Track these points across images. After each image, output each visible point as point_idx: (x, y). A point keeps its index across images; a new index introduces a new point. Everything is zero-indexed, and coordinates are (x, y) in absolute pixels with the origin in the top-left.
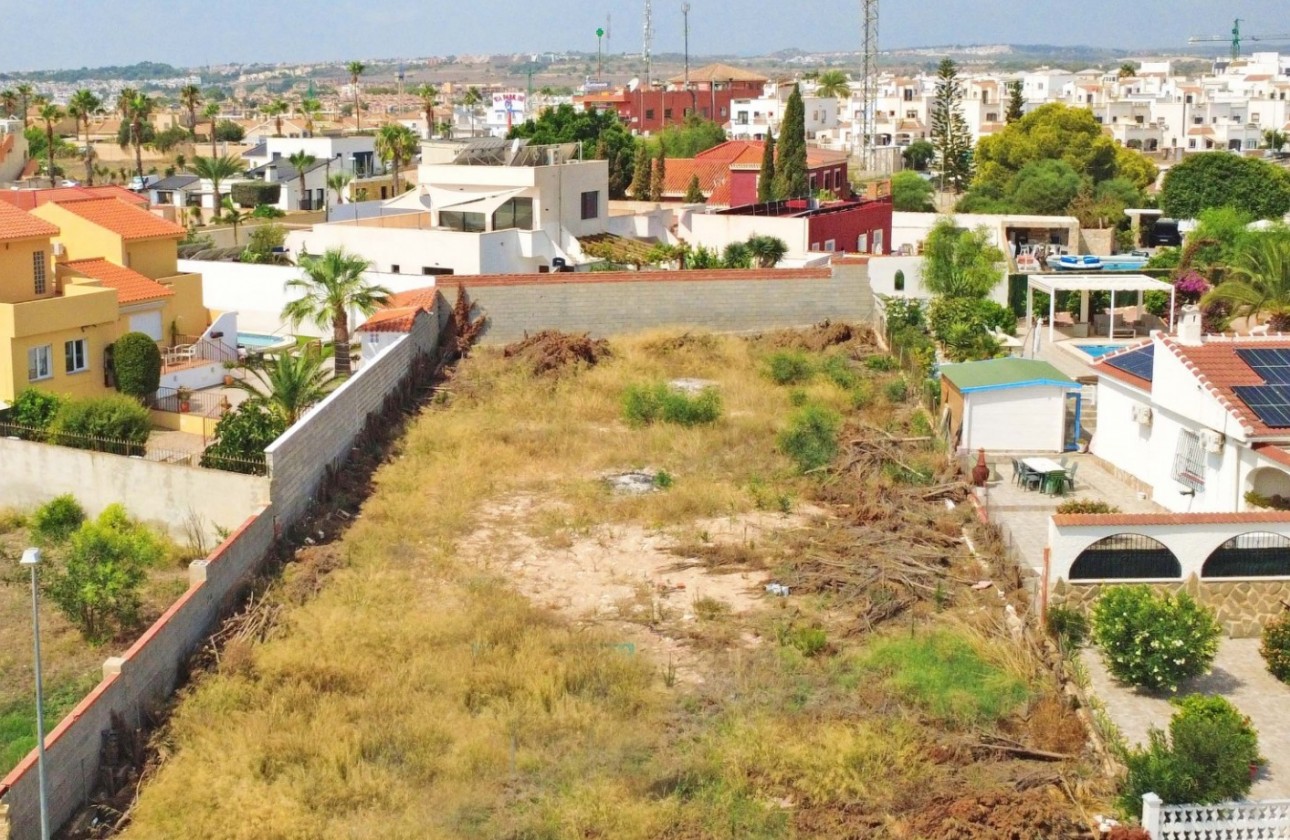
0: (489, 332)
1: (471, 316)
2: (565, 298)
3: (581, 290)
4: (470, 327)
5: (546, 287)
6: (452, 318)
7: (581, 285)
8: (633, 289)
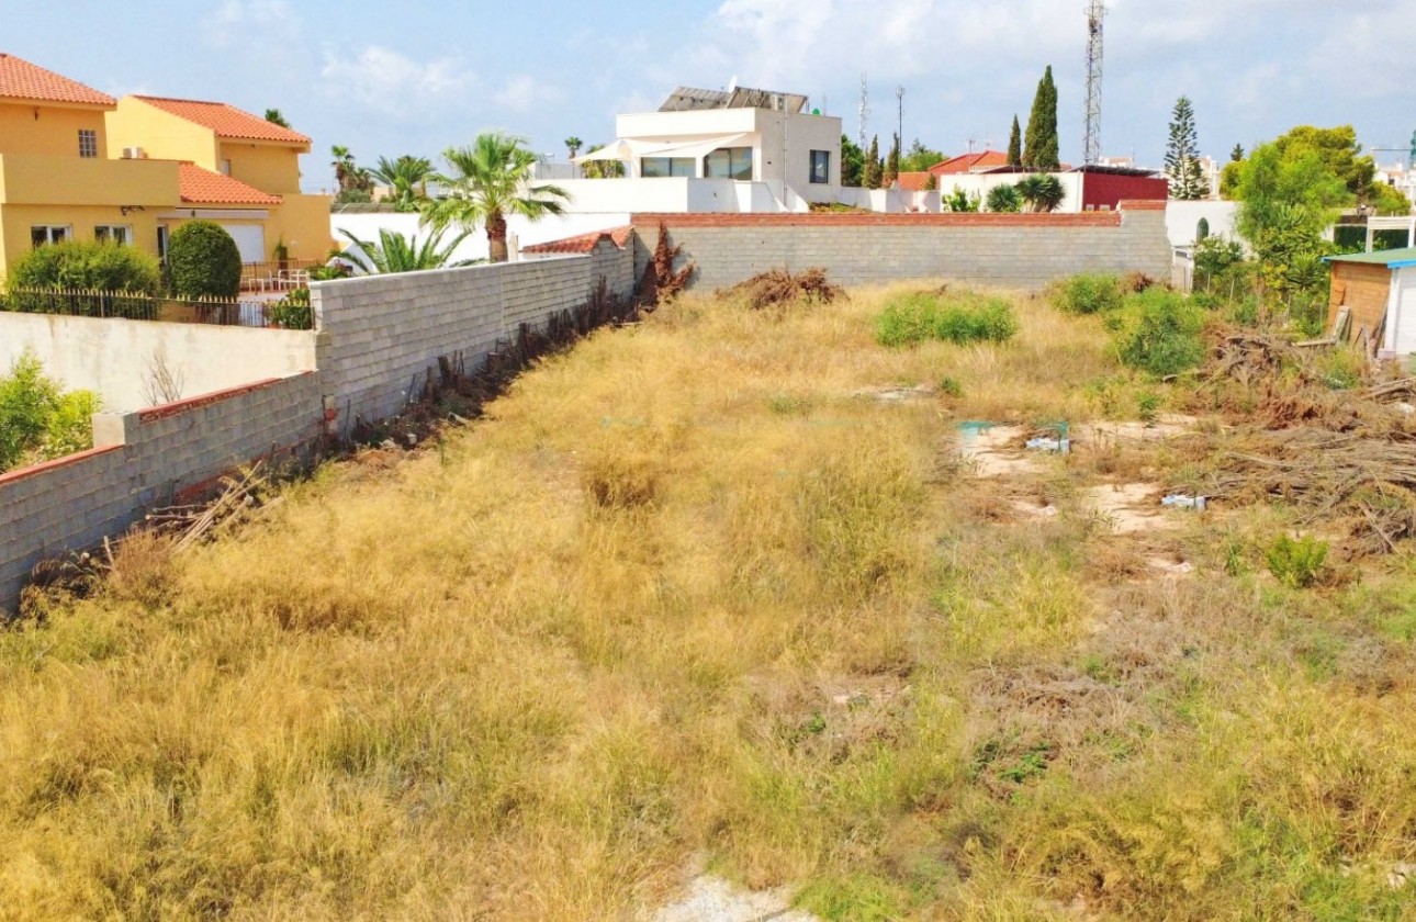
0: (696, 286)
1: (674, 265)
2: (792, 245)
3: (813, 235)
4: (673, 278)
5: (769, 230)
6: (651, 266)
7: (812, 229)
8: (877, 235)
